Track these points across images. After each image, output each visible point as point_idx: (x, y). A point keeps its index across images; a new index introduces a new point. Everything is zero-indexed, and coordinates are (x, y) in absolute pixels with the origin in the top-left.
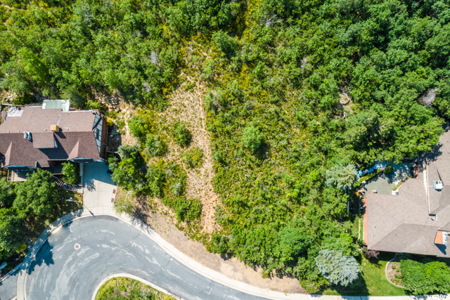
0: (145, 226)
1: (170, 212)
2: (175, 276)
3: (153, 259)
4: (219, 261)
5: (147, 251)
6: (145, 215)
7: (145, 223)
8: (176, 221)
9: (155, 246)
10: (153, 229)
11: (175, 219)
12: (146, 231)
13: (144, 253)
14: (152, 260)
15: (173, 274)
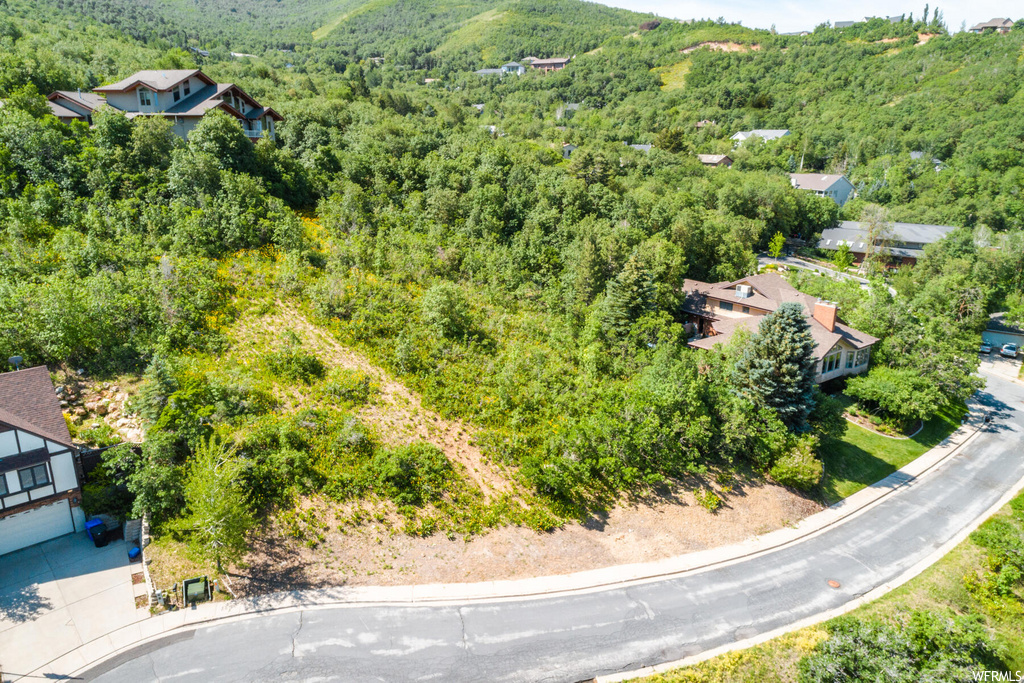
0: (310, 595)
1: (368, 506)
2: (517, 636)
3: (406, 641)
4: (588, 539)
5: (367, 638)
6: (289, 571)
7: (306, 585)
8: (399, 523)
9: (382, 615)
10: (343, 583)
11: (393, 517)
12: (325, 599)
13: (360, 647)
14: (404, 648)
15: (506, 637)
